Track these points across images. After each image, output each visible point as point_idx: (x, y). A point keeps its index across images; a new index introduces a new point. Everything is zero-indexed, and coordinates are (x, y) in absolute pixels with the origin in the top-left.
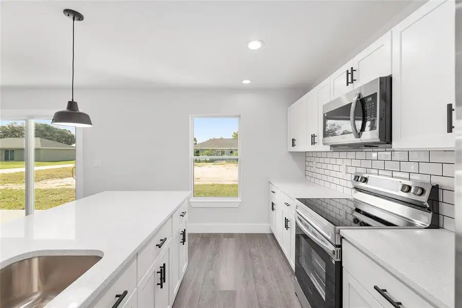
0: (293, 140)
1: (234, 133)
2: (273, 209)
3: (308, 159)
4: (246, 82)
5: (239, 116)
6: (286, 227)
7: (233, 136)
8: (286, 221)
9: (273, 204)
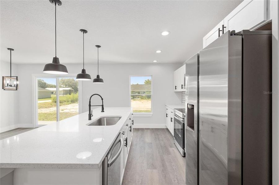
0: (176, 87)
1: (146, 81)
2: (167, 117)
3: (183, 95)
4: (155, 61)
5: (152, 76)
6: (171, 121)
7: (145, 83)
8: (171, 118)
9: (167, 114)
